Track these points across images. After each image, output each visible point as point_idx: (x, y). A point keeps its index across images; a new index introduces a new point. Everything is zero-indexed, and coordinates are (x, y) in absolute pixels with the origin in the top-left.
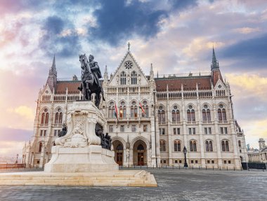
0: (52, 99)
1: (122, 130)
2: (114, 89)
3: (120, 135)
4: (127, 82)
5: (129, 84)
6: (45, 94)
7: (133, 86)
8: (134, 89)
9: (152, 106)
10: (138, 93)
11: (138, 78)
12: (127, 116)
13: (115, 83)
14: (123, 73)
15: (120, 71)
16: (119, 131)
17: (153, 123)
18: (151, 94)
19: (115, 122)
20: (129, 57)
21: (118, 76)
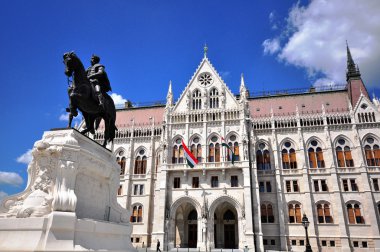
1: (195, 185)
2: (183, 117)
3: (191, 194)
4: (203, 105)
5: (205, 108)
7: (213, 110)
8: (214, 116)
9: (245, 142)
10: (220, 122)
11: (221, 98)
12: (204, 161)
13: (183, 107)
14: (197, 91)
15: (192, 89)
16: (190, 187)
17: (246, 172)
18: (242, 122)
19: (182, 171)
20: (206, 67)
21: (189, 97)
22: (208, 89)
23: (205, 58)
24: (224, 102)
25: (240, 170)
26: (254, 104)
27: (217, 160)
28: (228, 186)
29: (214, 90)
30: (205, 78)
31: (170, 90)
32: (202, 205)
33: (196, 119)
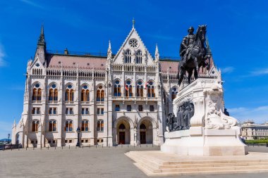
0: (44, 73)
2: (120, 67)
4: (132, 60)
5: (134, 63)
6: (35, 67)
7: (139, 65)
8: (140, 69)
9: (159, 86)
10: (144, 73)
11: (144, 58)
12: (134, 96)
13: (120, 60)
14: (128, 50)
15: (125, 48)
16: (126, 111)
17: (160, 104)
18: (157, 75)
19: (122, 101)
20: (135, 35)
21: (123, 54)
22: (136, 50)
23: (133, 28)
24: (146, 61)
25: (156, 102)
26: (164, 64)
27: (142, 95)
28: (149, 111)
29: (139, 51)
30: (133, 42)
31: (110, 47)
32: (134, 121)
33: (129, 70)
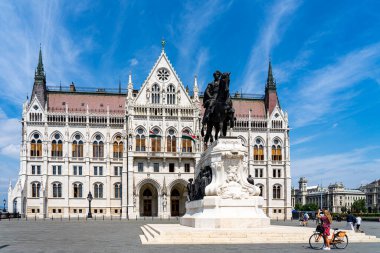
0: (44, 119)
1: (156, 170)
2: (144, 109)
3: (153, 177)
4: (161, 99)
5: (163, 103)
6: (33, 111)
7: (171, 106)
8: (171, 111)
9: (197, 136)
10: (177, 118)
11: (177, 96)
13: (143, 99)
14: (156, 85)
15: (151, 82)
16: (152, 171)
18: (196, 120)
20: (163, 62)
22: (166, 85)
23: (163, 53)
25: (194, 159)
27: (174, 150)
28: (183, 171)
29: (171, 86)
30: (163, 74)
31: (130, 81)
33: (156, 113)
